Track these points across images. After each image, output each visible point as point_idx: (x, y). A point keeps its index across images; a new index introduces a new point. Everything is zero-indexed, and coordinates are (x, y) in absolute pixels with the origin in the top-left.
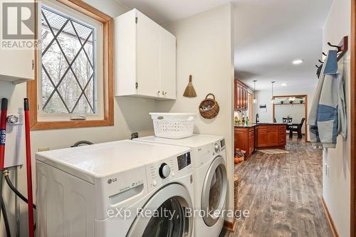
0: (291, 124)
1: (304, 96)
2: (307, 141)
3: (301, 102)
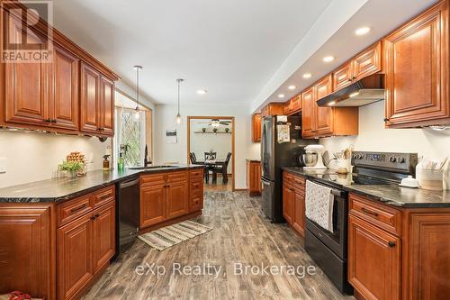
0: (214, 161)
1: (231, 118)
2: (234, 190)
3: (227, 131)
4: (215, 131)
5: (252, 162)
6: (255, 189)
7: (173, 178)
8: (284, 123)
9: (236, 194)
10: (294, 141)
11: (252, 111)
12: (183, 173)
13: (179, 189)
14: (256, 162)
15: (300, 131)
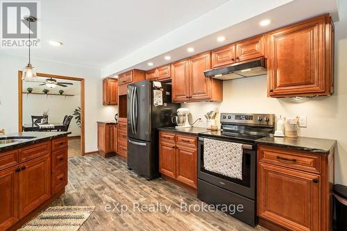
2: (84, 154)
3: (61, 93)
4: (46, 92)
5: (108, 124)
6: (111, 150)
7: (30, 154)
8: (159, 89)
9: (89, 159)
10: (165, 104)
11: (105, 76)
12: (44, 145)
13: (40, 168)
14: (111, 124)
15: (170, 96)
